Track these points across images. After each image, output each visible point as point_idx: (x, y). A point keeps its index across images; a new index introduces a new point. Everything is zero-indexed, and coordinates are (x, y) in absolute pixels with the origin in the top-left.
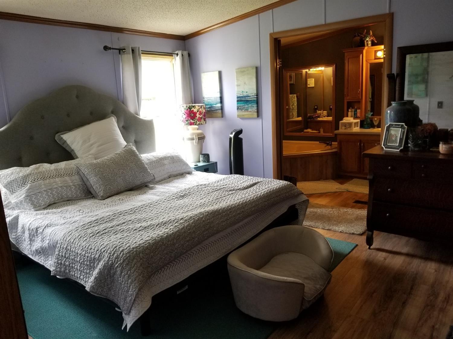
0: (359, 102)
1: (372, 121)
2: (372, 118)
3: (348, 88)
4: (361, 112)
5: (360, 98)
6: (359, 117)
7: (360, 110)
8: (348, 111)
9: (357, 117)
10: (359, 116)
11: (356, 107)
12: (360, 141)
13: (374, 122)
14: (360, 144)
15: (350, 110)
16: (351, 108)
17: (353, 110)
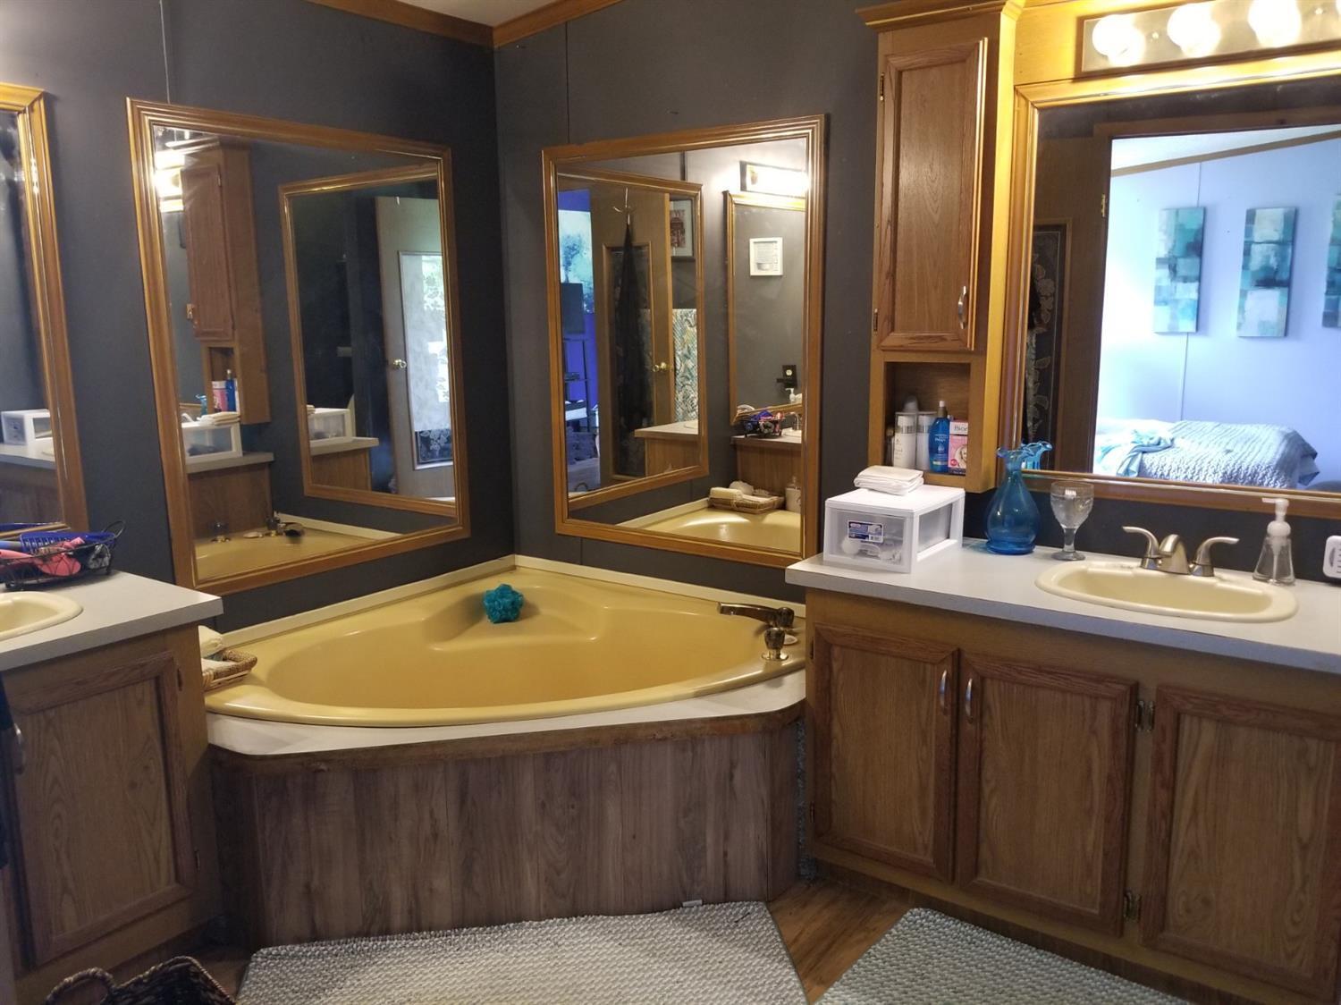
0: (963, 370)
1: (1042, 499)
2: (1047, 483)
3: (892, 275)
4: (974, 440)
5: (971, 343)
6: (961, 473)
7: (966, 425)
8: (891, 423)
9: (945, 470)
10: (963, 466)
11: (942, 404)
12: (958, 661)
13: (1060, 515)
14: (956, 684)
15: (903, 421)
16: (912, 406)
17: (926, 421)
